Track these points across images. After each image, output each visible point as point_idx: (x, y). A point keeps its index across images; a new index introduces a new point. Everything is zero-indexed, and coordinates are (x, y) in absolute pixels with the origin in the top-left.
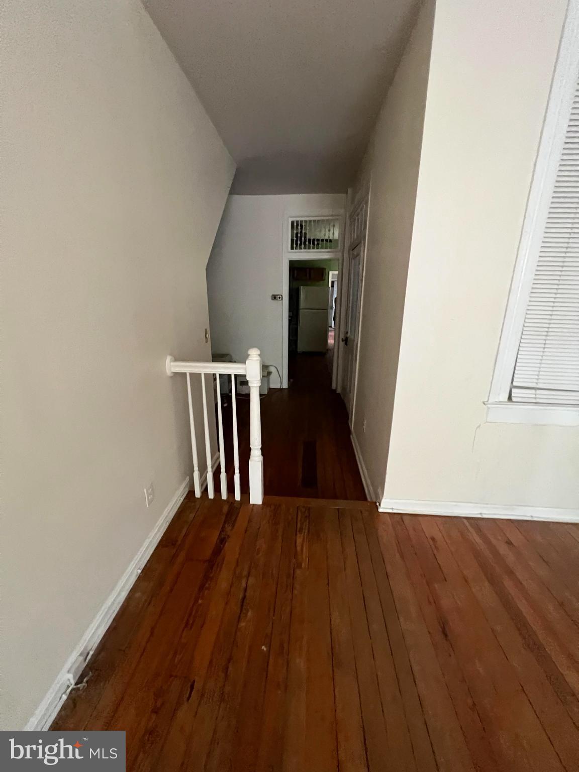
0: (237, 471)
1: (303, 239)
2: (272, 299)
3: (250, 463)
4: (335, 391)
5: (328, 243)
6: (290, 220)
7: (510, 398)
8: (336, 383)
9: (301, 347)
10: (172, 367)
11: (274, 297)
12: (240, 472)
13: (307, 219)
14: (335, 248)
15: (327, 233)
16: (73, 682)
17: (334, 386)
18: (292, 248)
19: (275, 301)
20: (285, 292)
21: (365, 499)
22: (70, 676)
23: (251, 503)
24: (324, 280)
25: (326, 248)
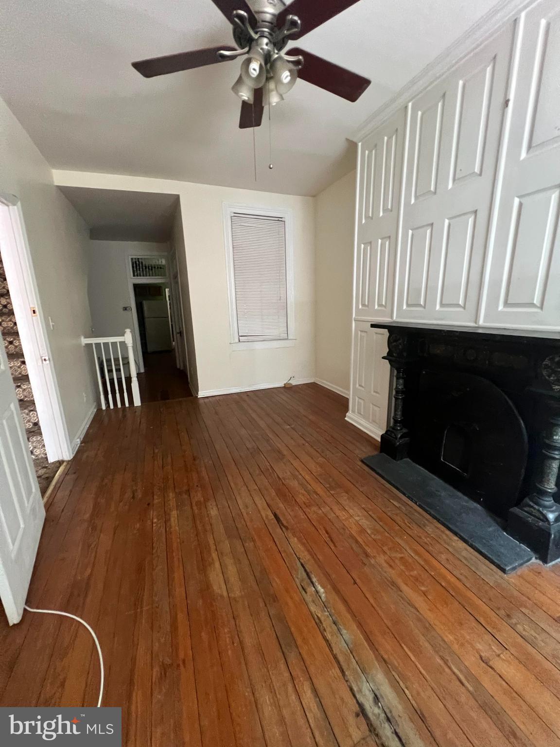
0: (125, 391)
1: (141, 265)
2: (124, 310)
3: (132, 384)
4: (179, 369)
5: (159, 269)
6: (130, 257)
7: (239, 341)
8: (179, 365)
9: (150, 349)
10: (85, 341)
11: (125, 309)
12: (127, 392)
13: (143, 257)
14: (164, 276)
15: (157, 262)
16: (79, 443)
17: (178, 367)
18: (134, 276)
19: (126, 311)
20: (133, 305)
21: (192, 396)
22: (78, 440)
23: (135, 405)
24: (162, 295)
25: (158, 276)
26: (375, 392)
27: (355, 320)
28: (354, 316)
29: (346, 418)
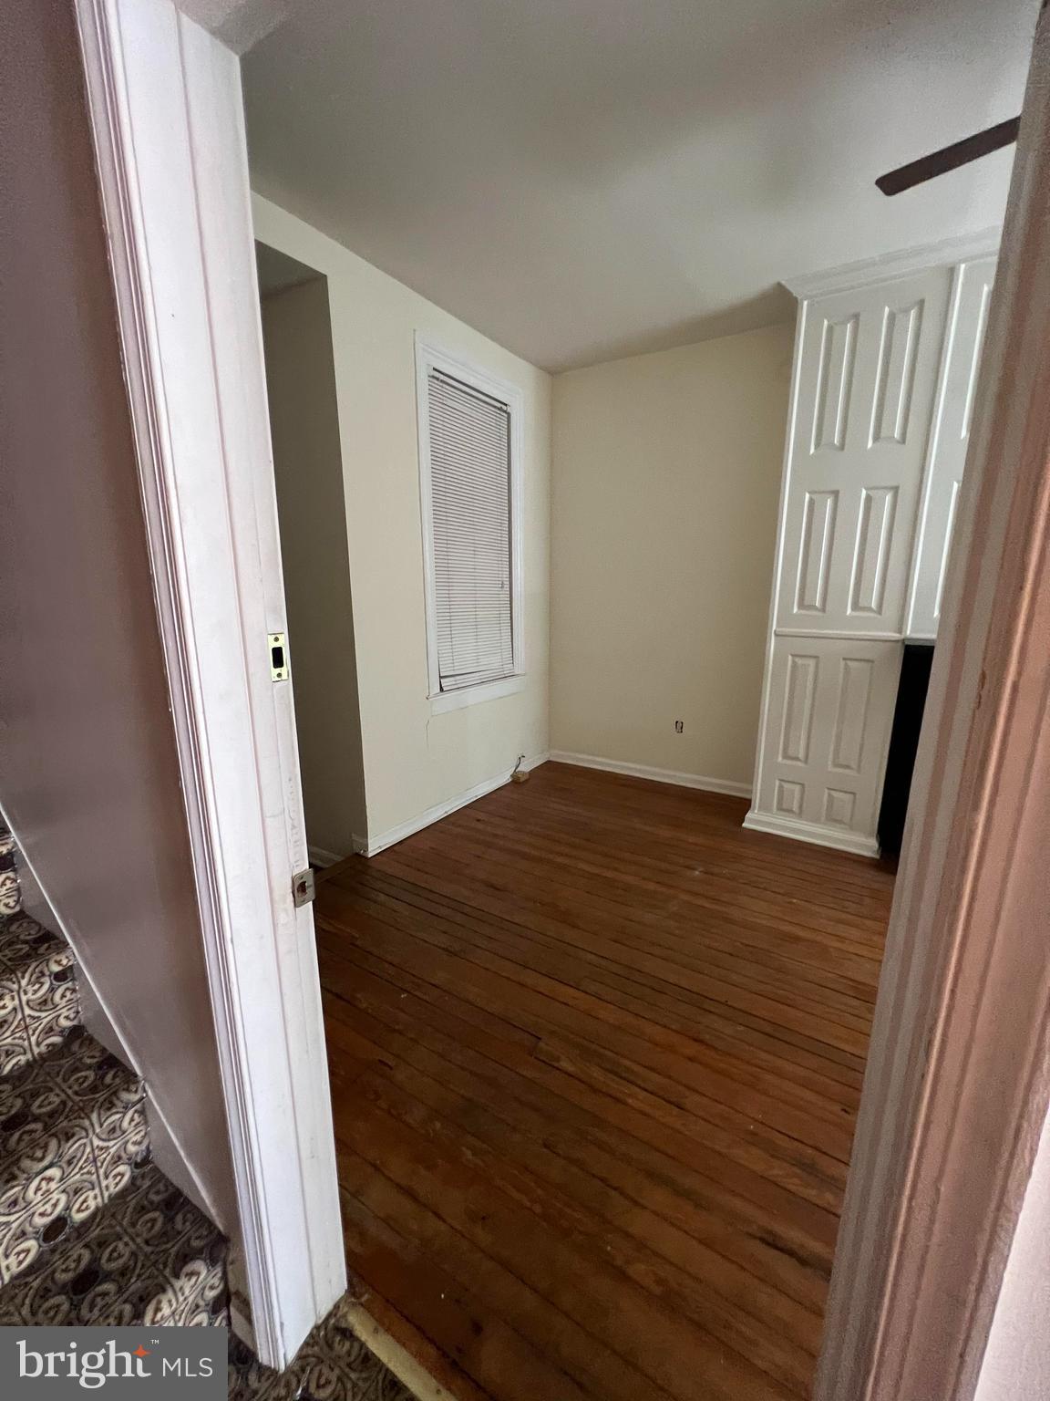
7: (441, 689)
26: (836, 765)
27: (776, 635)
28: (774, 628)
29: (744, 825)
